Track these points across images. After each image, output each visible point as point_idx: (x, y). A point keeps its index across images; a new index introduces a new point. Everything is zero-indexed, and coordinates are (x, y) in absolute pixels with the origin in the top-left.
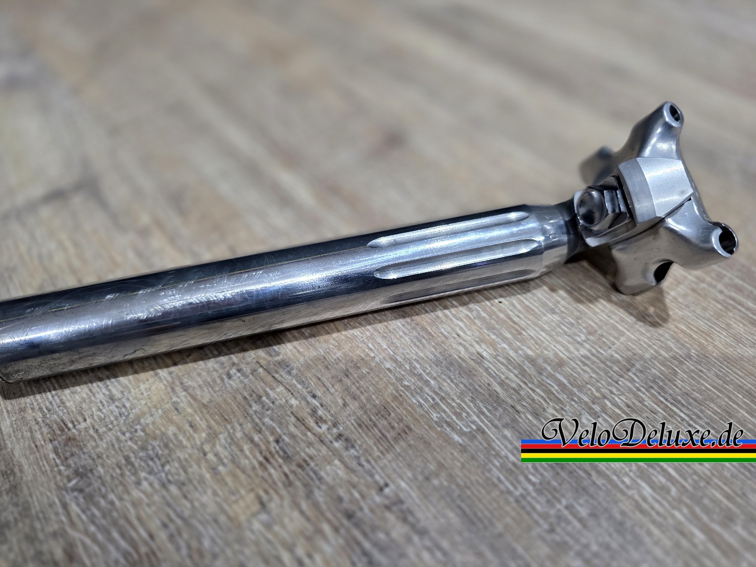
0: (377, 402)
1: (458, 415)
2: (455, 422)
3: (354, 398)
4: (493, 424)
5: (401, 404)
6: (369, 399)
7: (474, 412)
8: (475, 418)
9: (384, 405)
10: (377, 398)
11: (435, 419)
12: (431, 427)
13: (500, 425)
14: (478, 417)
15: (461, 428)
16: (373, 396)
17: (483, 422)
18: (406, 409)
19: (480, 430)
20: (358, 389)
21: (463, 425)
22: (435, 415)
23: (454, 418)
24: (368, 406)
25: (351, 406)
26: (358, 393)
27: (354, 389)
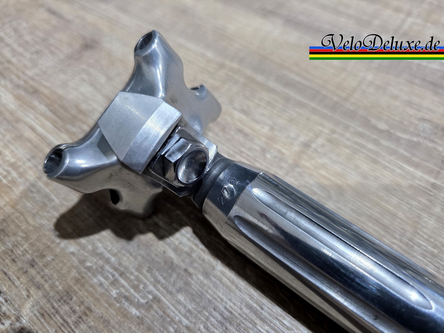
0: (60, 288)
1: (136, 288)
2: (133, 295)
3: (39, 287)
4: (167, 291)
5: (83, 285)
6: (53, 287)
7: (151, 282)
8: (151, 288)
9: (67, 290)
10: (60, 283)
11: (115, 295)
12: (110, 305)
13: (174, 291)
14: (155, 286)
15: (138, 300)
16: (57, 283)
17: (158, 290)
18: (87, 291)
19: (156, 299)
20: (43, 277)
21: (141, 296)
22: (114, 291)
23: (132, 291)
24: (52, 294)
25: (34, 296)
26: (42, 281)
27: (38, 278)
